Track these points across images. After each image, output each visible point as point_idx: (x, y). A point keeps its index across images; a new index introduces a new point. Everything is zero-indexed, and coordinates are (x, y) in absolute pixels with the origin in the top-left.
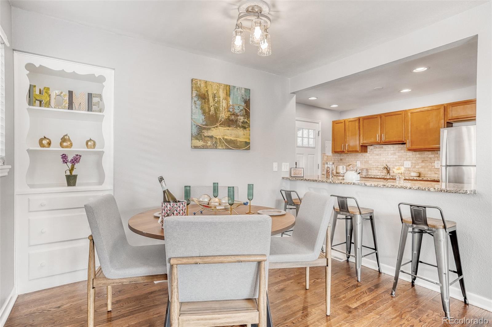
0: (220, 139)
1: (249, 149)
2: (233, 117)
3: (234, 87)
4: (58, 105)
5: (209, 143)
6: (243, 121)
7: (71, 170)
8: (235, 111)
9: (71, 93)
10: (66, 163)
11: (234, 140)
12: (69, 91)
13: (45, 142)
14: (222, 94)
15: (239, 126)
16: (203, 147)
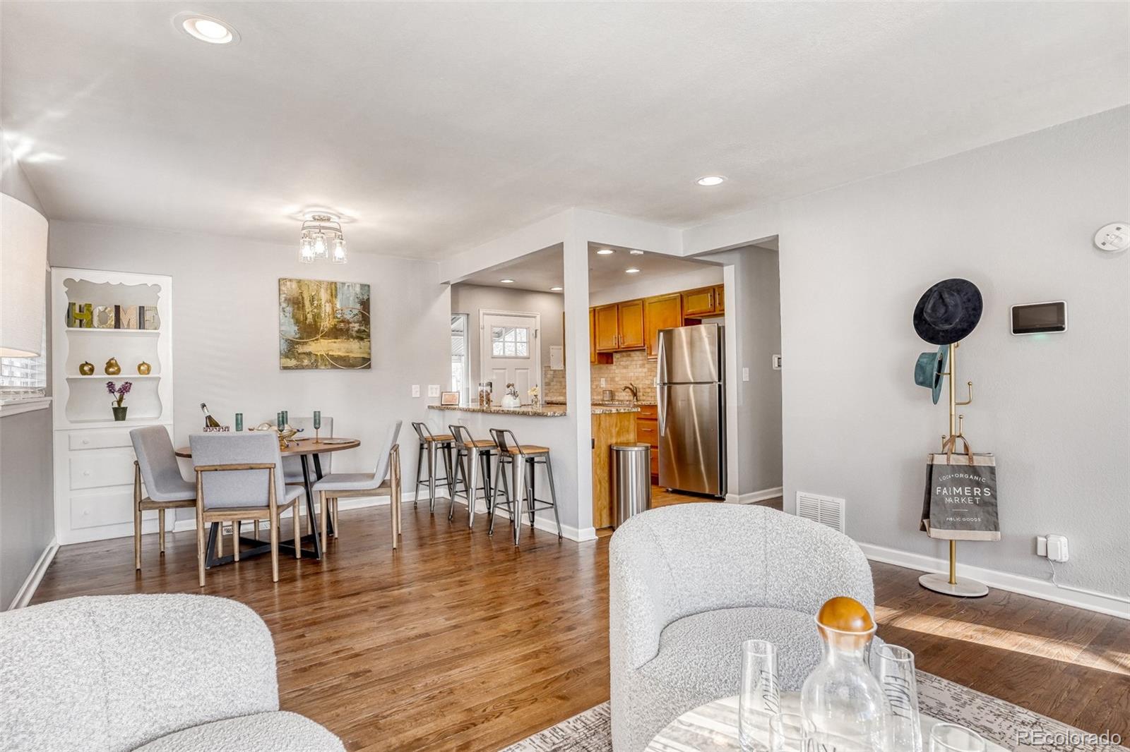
0: (322, 356)
1: (369, 367)
2: (342, 325)
3: (343, 284)
4: (103, 322)
5: (306, 362)
6: (359, 329)
7: (120, 401)
8: (345, 316)
9: (117, 308)
10: (113, 393)
11: (345, 357)
12: (116, 306)
13: (86, 369)
14: (324, 296)
15: (352, 337)
16: (297, 368)
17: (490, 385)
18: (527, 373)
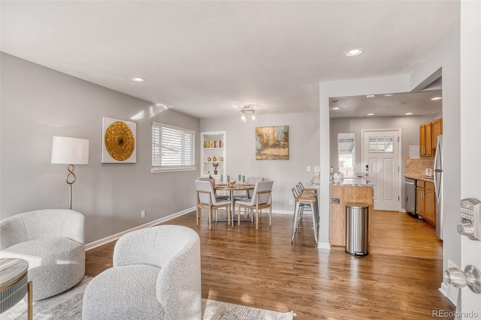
0: (269, 155)
1: (288, 159)
2: (277, 143)
3: (278, 126)
4: (212, 146)
5: (264, 157)
6: (284, 144)
7: (216, 169)
8: (278, 139)
10: (214, 166)
11: (278, 155)
12: (215, 141)
13: (209, 159)
14: (270, 132)
15: (281, 147)
16: (261, 159)
17: (367, 166)
18: (392, 161)
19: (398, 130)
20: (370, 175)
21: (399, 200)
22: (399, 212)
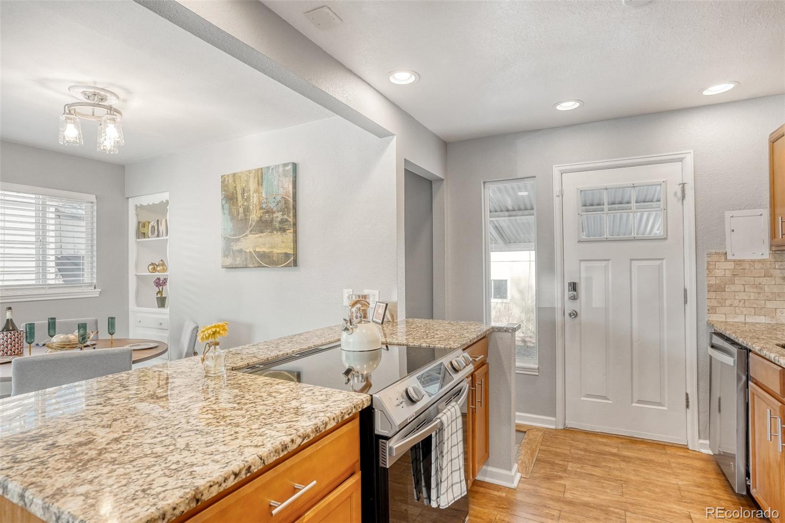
0: (250, 252)
2: (267, 216)
3: (268, 168)
4: (152, 234)
6: (282, 219)
7: (161, 293)
8: (270, 205)
9: (158, 222)
10: (157, 286)
11: (269, 253)
14: (253, 186)
15: (275, 229)
16: (233, 267)
17: (574, 287)
18: (660, 268)
19: (681, 160)
20: (584, 316)
21: (687, 406)
22: (688, 449)
